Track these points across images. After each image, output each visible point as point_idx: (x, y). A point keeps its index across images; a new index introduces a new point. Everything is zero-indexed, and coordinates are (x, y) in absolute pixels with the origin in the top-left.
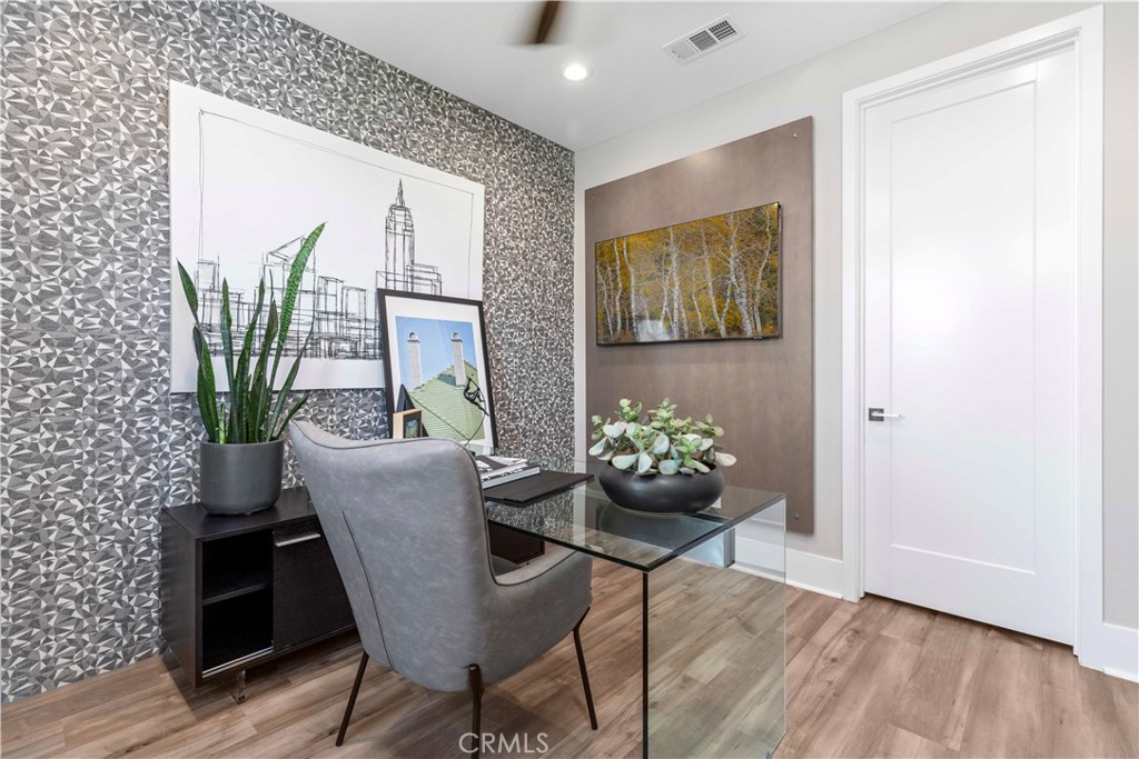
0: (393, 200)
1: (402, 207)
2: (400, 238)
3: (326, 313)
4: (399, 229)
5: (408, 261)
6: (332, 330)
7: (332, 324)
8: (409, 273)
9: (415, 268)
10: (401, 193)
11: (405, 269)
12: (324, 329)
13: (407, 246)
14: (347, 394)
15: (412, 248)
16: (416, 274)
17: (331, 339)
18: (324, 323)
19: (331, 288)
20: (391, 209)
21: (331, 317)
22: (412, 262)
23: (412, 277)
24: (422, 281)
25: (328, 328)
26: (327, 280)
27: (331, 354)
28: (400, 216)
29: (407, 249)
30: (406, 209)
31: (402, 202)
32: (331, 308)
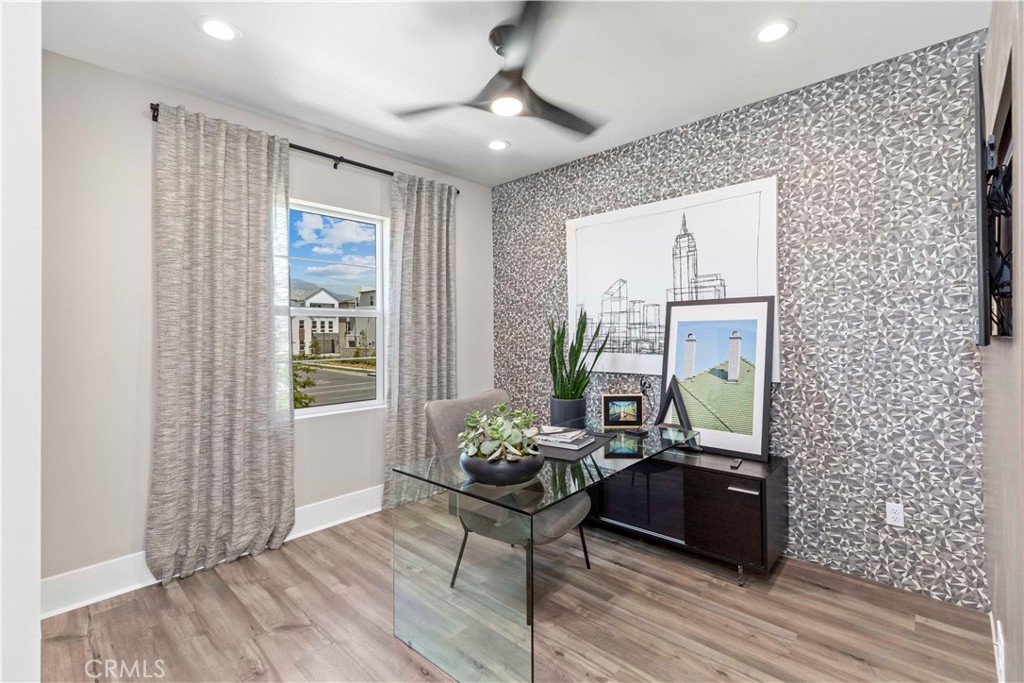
0: (679, 231)
1: (687, 234)
2: (684, 260)
3: (634, 324)
4: (684, 253)
5: (692, 275)
6: (638, 335)
7: (638, 331)
8: (693, 285)
9: (699, 279)
10: (684, 224)
11: (690, 283)
12: (633, 335)
13: (691, 263)
14: (652, 378)
15: (695, 264)
16: (699, 285)
17: (637, 341)
18: (633, 331)
19: (637, 307)
20: (676, 240)
21: (637, 326)
22: (696, 275)
23: (696, 287)
24: (705, 289)
25: (635, 334)
26: (634, 302)
27: (638, 351)
28: (684, 242)
29: (691, 267)
30: (689, 235)
31: (685, 230)
32: (637, 321)
